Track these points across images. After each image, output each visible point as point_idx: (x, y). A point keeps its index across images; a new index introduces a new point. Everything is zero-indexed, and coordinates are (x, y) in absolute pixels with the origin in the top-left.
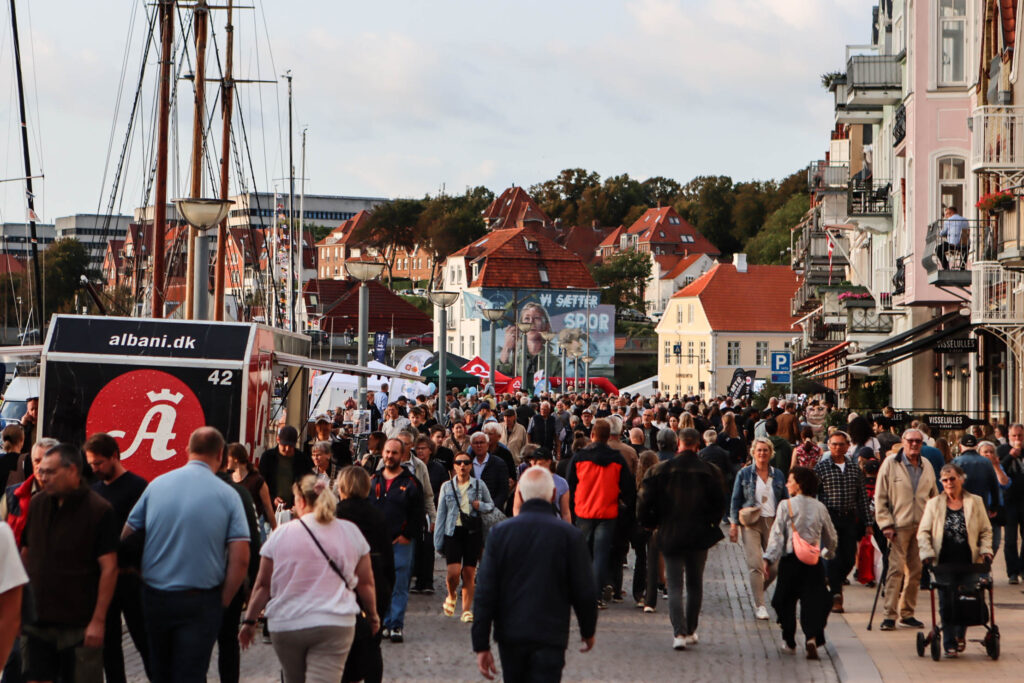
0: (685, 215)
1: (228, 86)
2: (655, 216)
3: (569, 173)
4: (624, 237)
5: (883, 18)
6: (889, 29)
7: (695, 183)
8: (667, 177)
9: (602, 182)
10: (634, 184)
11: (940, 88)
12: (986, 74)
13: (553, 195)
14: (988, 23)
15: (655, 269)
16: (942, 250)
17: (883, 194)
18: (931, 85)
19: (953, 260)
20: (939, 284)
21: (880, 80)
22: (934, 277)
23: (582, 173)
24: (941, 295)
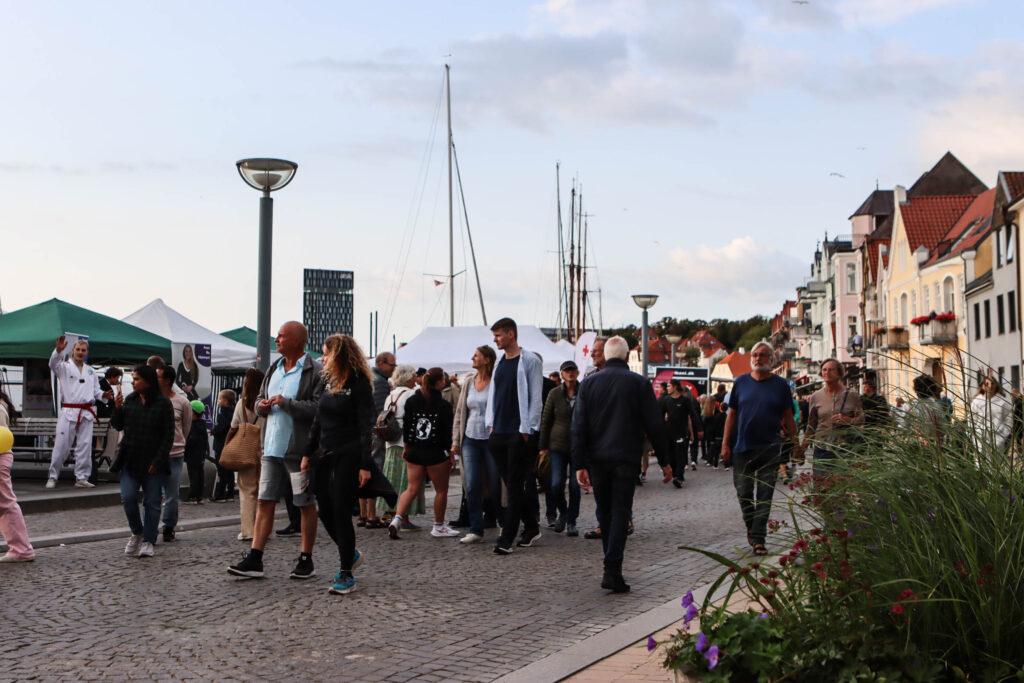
0: (711, 333)
1: (585, 293)
2: (701, 334)
3: (665, 319)
4: (689, 343)
5: (816, 269)
6: (819, 272)
7: (713, 322)
8: (702, 319)
9: (678, 322)
10: (690, 323)
11: (848, 294)
12: (865, 290)
13: (660, 327)
14: (865, 274)
15: (702, 354)
16: (854, 345)
17: (819, 327)
18: (845, 292)
19: (858, 348)
20: (852, 357)
21: (818, 289)
22: (852, 354)
23: (670, 318)
24: (853, 360)
